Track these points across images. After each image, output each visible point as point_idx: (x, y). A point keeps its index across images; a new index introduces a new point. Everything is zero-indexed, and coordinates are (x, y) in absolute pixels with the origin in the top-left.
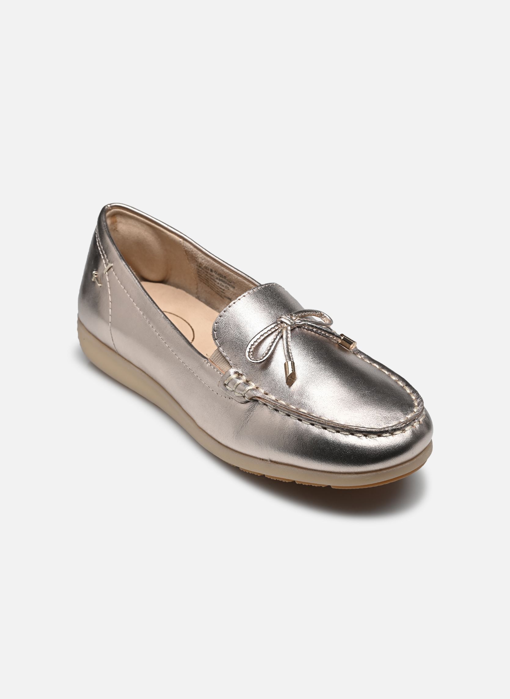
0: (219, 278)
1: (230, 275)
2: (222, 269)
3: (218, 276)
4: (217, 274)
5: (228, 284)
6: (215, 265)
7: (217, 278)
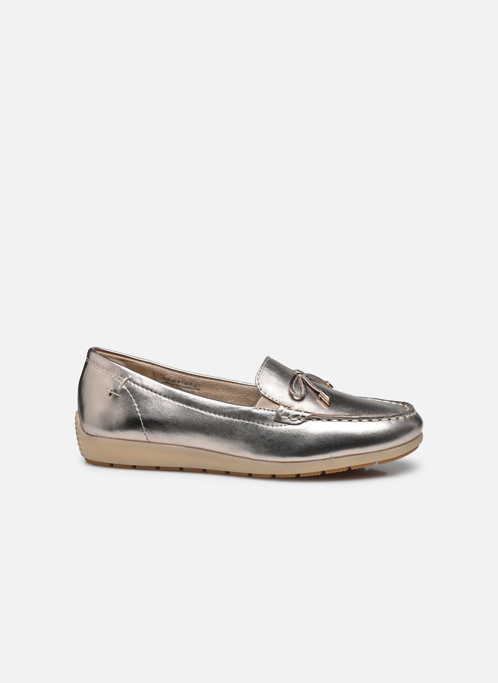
0: (185, 386)
1: (197, 379)
2: (189, 378)
3: (184, 385)
4: (183, 383)
5: (193, 389)
6: (183, 376)
7: (183, 387)
